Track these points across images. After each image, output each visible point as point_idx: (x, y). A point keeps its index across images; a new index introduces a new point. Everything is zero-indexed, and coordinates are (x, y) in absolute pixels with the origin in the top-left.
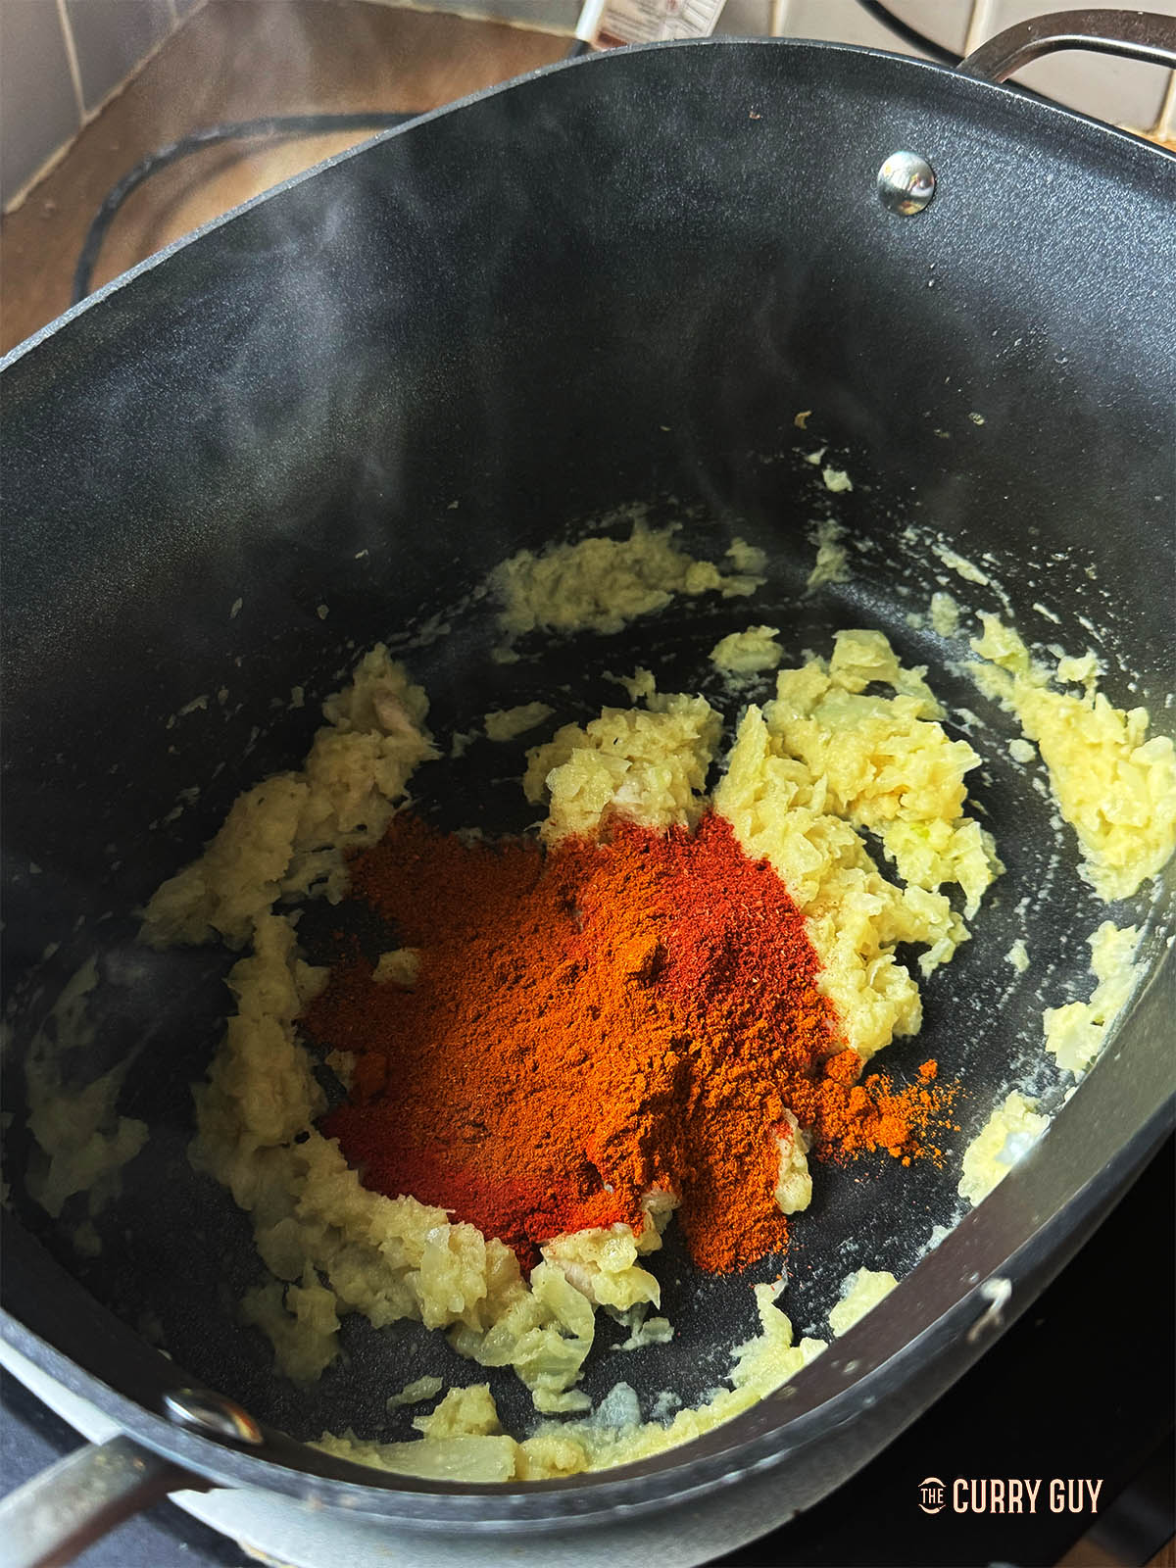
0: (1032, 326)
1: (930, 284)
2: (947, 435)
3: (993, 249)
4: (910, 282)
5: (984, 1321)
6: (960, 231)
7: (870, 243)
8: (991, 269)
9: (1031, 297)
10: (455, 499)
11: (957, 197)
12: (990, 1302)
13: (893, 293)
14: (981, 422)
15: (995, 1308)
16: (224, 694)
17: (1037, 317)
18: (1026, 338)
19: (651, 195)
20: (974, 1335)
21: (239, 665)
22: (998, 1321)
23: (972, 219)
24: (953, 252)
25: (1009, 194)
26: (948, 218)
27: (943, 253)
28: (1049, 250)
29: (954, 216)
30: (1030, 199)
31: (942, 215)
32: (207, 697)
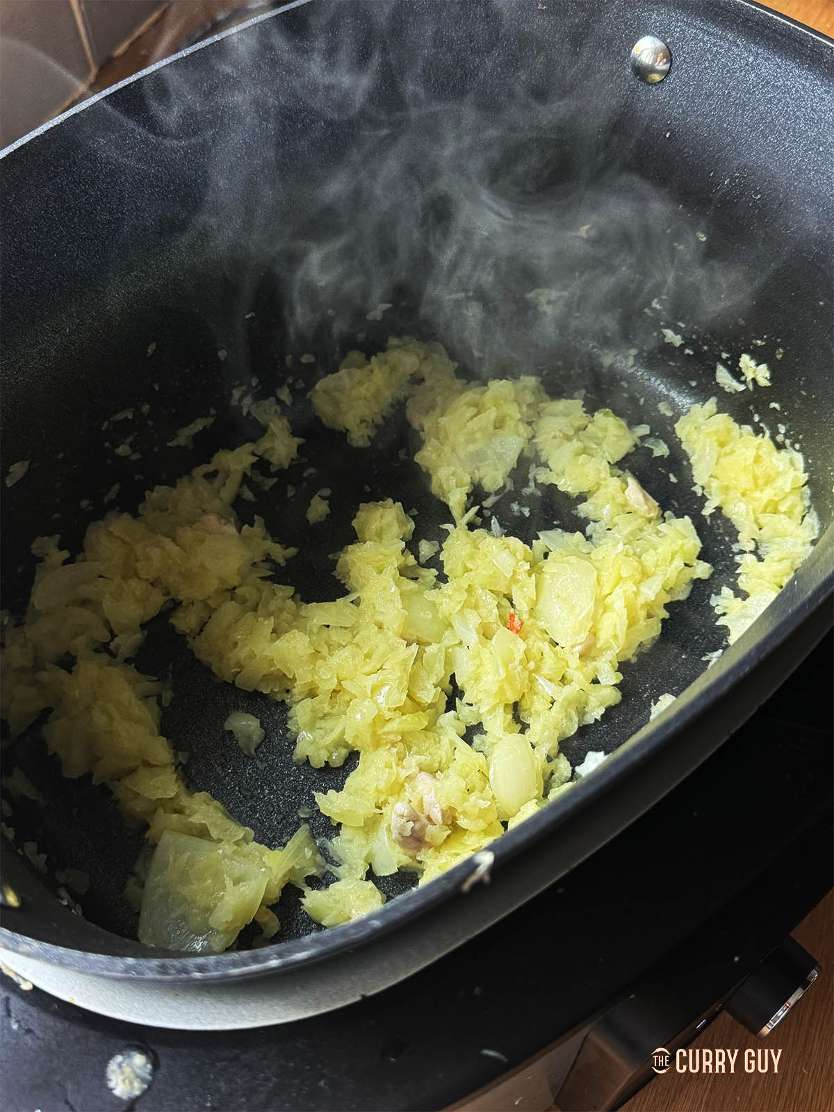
7: (626, 103)
10: (323, 280)
13: (641, 141)
14: (705, 238)
16: (146, 408)
20: (466, 887)
21: (157, 389)
23: (697, 86)
24: (683, 112)
25: (723, 71)
26: (680, 87)
27: (676, 112)
28: (750, 114)
29: (684, 85)
30: (737, 75)
31: (676, 84)
32: (133, 410)
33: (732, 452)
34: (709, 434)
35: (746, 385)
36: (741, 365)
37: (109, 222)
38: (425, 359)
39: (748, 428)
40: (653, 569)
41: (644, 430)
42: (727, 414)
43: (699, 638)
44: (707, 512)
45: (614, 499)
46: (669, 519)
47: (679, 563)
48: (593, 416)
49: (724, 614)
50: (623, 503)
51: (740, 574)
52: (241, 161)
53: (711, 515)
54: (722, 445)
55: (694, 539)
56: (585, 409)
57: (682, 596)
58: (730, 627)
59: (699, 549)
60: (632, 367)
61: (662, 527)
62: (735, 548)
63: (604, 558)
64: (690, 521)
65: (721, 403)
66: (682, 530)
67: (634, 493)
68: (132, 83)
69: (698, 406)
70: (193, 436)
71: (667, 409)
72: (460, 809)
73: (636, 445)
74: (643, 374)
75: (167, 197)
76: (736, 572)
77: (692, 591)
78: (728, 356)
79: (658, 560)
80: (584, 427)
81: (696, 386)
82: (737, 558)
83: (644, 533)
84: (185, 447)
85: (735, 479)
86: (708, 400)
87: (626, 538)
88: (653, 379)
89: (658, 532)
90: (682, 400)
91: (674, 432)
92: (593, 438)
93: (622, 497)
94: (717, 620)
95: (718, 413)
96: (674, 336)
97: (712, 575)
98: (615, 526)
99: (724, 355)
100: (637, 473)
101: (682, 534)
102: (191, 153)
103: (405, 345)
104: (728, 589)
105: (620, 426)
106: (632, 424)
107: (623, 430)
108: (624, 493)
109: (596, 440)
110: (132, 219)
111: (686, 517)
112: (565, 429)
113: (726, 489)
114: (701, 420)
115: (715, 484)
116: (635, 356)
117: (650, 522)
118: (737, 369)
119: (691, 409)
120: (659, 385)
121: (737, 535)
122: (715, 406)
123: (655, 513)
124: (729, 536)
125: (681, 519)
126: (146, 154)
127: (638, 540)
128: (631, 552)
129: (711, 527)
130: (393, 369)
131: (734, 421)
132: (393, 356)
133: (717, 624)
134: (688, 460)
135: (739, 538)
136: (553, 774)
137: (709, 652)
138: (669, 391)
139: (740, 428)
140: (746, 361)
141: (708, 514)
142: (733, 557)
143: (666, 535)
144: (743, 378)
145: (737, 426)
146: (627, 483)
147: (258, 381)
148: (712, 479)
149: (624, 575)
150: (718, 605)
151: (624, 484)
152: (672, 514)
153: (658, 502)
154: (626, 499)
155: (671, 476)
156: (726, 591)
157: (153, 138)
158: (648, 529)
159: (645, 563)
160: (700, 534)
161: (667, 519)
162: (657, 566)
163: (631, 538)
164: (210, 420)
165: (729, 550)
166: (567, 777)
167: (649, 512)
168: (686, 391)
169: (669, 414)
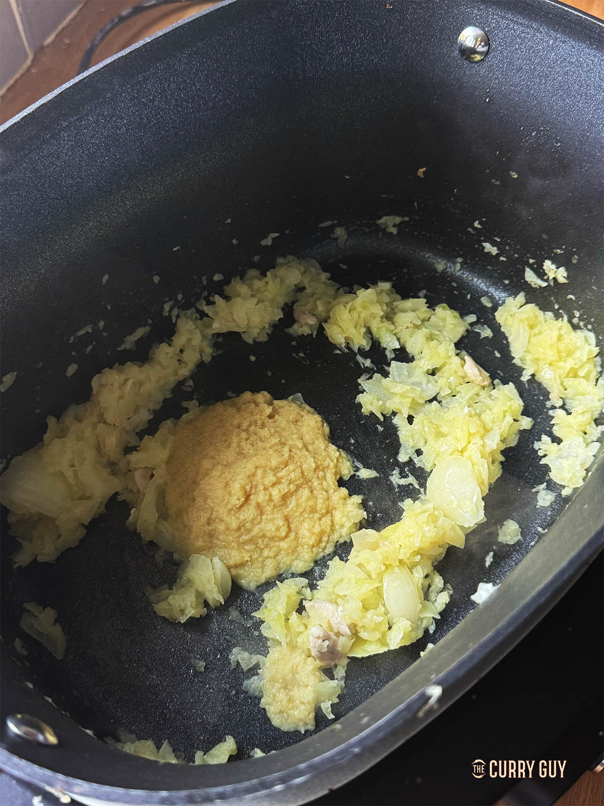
0: (542, 125)
1: (487, 101)
2: (498, 183)
3: (521, 82)
4: (476, 99)
5: (427, 707)
6: (503, 71)
7: (454, 77)
8: (520, 93)
9: (541, 108)
10: (229, 218)
11: (501, 52)
12: (429, 698)
13: (467, 105)
14: (516, 176)
15: (432, 701)
16: (102, 324)
17: (544, 120)
18: (539, 131)
19: (333, 51)
20: (421, 714)
21: (110, 309)
22: (436, 707)
23: (510, 63)
24: (499, 83)
25: (529, 51)
26: (496, 64)
27: (494, 83)
28: (551, 83)
29: (499, 62)
30: (541, 54)
31: (493, 62)
32: (92, 326)
33: (540, 333)
34: (521, 320)
35: (548, 282)
36: (544, 267)
37: (72, 186)
38: (305, 272)
39: (550, 314)
40: (491, 425)
41: (472, 318)
42: (534, 304)
43: (528, 475)
44: (525, 378)
45: (456, 372)
46: (498, 385)
47: (509, 419)
48: (434, 310)
49: (545, 456)
50: (464, 375)
51: (554, 425)
52: (168, 133)
53: (528, 381)
54: (532, 327)
55: (519, 400)
56: (428, 305)
57: (513, 444)
58: (550, 466)
59: (522, 407)
60: (459, 271)
61: (494, 392)
62: (548, 404)
63: (453, 418)
64: (514, 386)
65: (528, 296)
66: (509, 394)
67: (471, 368)
68: (85, 78)
69: (511, 299)
70: (136, 341)
71: (488, 301)
72: (360, 624)
73: (467, 330)
74: (468, 275)
75: (114, 164)
76: (551, 423)
77: (519, 439)
78: (534, 261)
79: (494, 418)
80: (428, 318)
81: (509, 284)
82: (551, 412)
83: (481, 397)
84: (130, 350)
85: (544, 353)
86: (518, 294)
87: (468, 402)
88: (475, 280)
89: (490, 396)
90: (498, 294)
91: (494, 319)
92: (436, 327)
93: (462, 371)
94: (540, 461)
95: (526, 303)
96: (491, 247)
97: (533, 426)
98: (458, 393)
99: (531, 261)
100: (470, 351)
101: (509, 397)
102: (131, 129)
103: (289, 262)
104: (546, 436)
105: (455, 317)
106: (463, 315)
107: (457, 320)
108: (463, 367)
109: (439, 328)
110: (89, 182)
111: (510, 383)
112: (414, 321)
113: (536, 361)
114: (514, 309)
115: (528, 357)
116: (461, 263)
117: (484, 389)
118: (541, 271)
119: (506, 302)
120: (480, 284)
121: (549, 395)
122: (524, 298)
123: (487, 382)
124: (543, 396)
125: (507, 385)
126: (97, 132)
127: (476, 403)
128: (473, 413)
129: (529, 390)
130: (282, 281)
131: (540, 309)
132: (281, 272)
133: (540, 463)
134: (506, 339)
135: (550, 397)
136: (431, 587)
137: (537, 485)
138: (488, 288)
139: (544, 314)
140: (548, 265)
141: (526, 380)
142: (547, 412)
143: (496, 398)
144: (546, 277)
145: (542, 313)
146: (464, 361)
147: (182, 296)
148: (526, 353)
149: (472, 431)
150: (540, 449)
151: (463, 361)
152: (500, 382)
153: (489, 373)
154: (465, 372)
155: (496, 352)
156: (545, 438)
157: (102, 119)
158: (483, 394)
159: (485, 421)
160: (521, 396)
161: (496, 386)
162: (493, 422)
163: (471, 402)
164: (148, 328)
165: (544, 406)
166: (441, 588)
167: (483, 381)
168: (501, 288)
169: (489, 305)
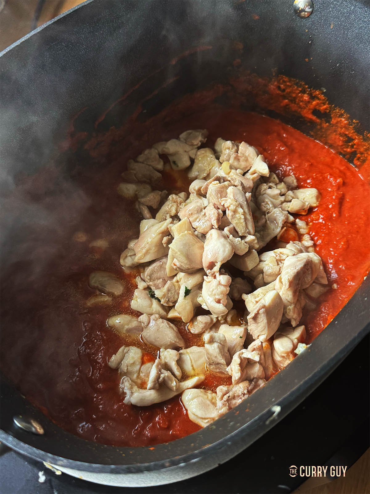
0: (343, 59)
1: (310, 43)
3: (332, 32)
4: (303, 41)
5: (271, 418)
6: (321, 25)
7: (290, 27)
8: (331, 39)
9: (343, 49)
11: (320, 12)
13: (297, 44)
15: (275, 414)
17: (345, 57)
18: (341, 64)
20: (267, 422)
22: (276, 418)
23: (325, 20)
24: (318, 32)
25: (338, 13)
27: (315, 32)
28: (351, 33)
29: (319, 19)
30: (346, 15)
31: (315, 19)
157: (70, 44)
